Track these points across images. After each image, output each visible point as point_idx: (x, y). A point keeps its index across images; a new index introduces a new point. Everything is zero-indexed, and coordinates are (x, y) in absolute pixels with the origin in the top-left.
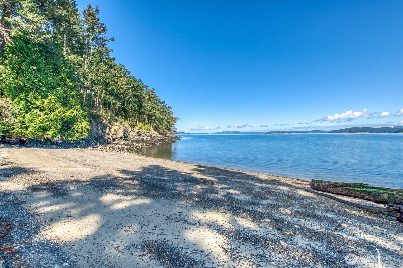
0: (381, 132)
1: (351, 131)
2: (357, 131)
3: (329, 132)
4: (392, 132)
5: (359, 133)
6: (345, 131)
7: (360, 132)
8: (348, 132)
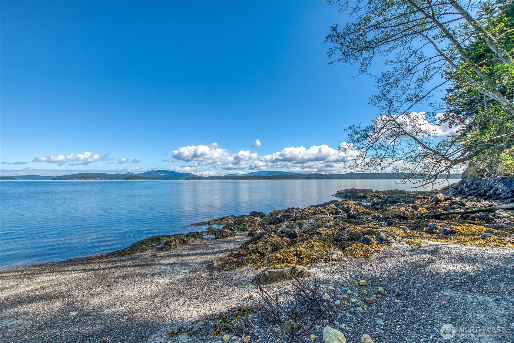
0: (115, 179)
1: (83, 177)
2: (90, 178)
3: (54, 178)
4: (124, 179)
5: (93, 180)
6: (75, 177)
7: (94, 178)
8: (80, 178)
